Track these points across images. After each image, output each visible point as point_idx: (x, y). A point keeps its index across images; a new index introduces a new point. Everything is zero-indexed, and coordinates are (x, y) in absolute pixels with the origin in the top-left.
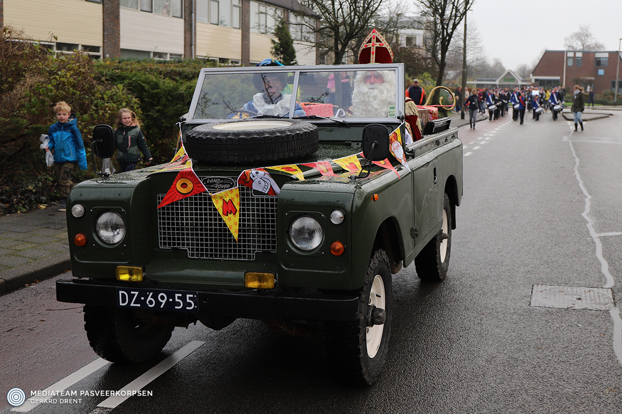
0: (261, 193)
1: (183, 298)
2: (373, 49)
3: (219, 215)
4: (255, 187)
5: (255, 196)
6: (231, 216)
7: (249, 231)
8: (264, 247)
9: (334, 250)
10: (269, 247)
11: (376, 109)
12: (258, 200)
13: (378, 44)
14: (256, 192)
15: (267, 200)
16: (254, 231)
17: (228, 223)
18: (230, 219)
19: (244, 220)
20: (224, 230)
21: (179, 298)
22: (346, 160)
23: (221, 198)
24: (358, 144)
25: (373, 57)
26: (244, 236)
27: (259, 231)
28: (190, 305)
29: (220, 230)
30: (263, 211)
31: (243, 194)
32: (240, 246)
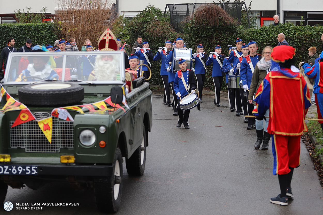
0: (63, 120)
1: (31, 169)
2: (107, 40)
3: (42, 131)
4: (60, 117)
5: (60, 121)
6: (48, 131)
7: (57, 138)
8: (64, 146)
9: (101, 145)
10: (66, 146)
11: (108, 75)
12: (61, 123)
13: (110, 38)
14: (60, 119)
15: (66, 123)
16: (59, 138)
17: (46, 135)
18: (47, 133)
19: (54, 133)
20: (44, 138)
21: (28, 169)
22: (99, 104)
23: (43, 122)
24: (101, 95)
25: (107, 45)
26: (54, 141)
27: (62, 138)
28: (33, 172)
29: (42, 138)
30: (64, 128)
31: (53, 121)
32: (52, 145)
